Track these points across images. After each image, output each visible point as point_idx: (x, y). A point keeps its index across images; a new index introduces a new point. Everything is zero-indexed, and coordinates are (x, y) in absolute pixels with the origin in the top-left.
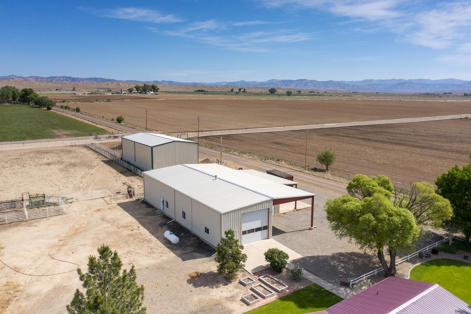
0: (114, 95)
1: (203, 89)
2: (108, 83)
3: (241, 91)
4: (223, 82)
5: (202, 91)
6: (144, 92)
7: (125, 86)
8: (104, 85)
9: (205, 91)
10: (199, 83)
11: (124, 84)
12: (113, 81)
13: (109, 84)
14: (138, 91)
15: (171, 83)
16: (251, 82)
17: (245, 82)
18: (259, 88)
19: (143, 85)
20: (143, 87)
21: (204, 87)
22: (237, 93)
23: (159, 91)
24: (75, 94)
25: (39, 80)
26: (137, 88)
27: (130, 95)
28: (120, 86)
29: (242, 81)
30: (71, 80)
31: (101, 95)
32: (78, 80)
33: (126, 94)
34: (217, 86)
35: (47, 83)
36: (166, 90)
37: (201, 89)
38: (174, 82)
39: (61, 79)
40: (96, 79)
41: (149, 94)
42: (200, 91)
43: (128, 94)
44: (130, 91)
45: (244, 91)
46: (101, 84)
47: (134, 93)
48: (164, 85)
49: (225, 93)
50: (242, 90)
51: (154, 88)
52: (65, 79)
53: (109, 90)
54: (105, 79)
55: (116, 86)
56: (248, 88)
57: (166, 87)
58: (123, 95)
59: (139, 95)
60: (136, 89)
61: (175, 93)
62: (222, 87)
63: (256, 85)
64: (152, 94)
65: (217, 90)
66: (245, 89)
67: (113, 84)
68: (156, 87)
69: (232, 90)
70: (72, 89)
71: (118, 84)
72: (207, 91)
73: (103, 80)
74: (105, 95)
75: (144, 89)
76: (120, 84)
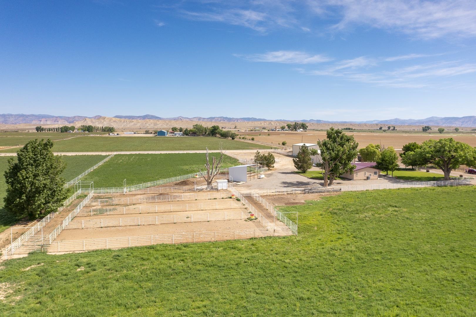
0: (270, 131)
1: (351, 127)
2: (261, 122)
3: (390, 129)
4: (374, 121)
5: (349, 129)
6: (295, 130)
7: (276, 125)
8: (257, 124)
9: (352, 129)
10: (348, 122)
11: (275, 123)
12: (264, 120)
13: (262, 124)
14: (289, 129)
15: (319, 121)
16: (406, 120)
17: (400, 121)
18: (413, 126)
19: (294, 124)
20: (293, 125)
21: (352, 125)
22: (384, 131)
23: (307, 128)
24: (239, 131)
25: (202, 120)
26: (289, 126)
27: (282, 131)
28: (272, 124)
29: (396, 119)
30: (227, 120)
31: (259, 132)
32: (234, 120)
33: (279, 131)
34: (365, 124)
35: (211, 123)
36: (314, 129)
37: (348, 127)
38: (323, 121)
39: (219, 119)
40: (248, 119)
41: (299, 131)
42: (347, 129)
43: (281, 131)
44: (283, 128)
45: (394, 129)
46: (255, 123)
47: (286, 130)
48: (313, 124)
49: (371, 131)
50: (392, 128)
51: (304, 126)
52: (222, 119)
53: (264, 128)
54: (257, 119)
55: (269, 125)
56: (400, 127)
57: (314, 125)
58: (277, 131)
59: (290, 132)
60: (287, 127)
61: (322, 131)
62: (371, 125)
63: (412, 123)
64: (301, 131)
65: (365, 128)
66: (394, 128)
67: (265, 123)
68: (306, 125)
69: (381, 128)
70: (234, 127)
71: (270, 123)
72: (355, 130)
73: (255, 120)
74: (263, 131)
75: (294, 127)
76: (272, 123)
